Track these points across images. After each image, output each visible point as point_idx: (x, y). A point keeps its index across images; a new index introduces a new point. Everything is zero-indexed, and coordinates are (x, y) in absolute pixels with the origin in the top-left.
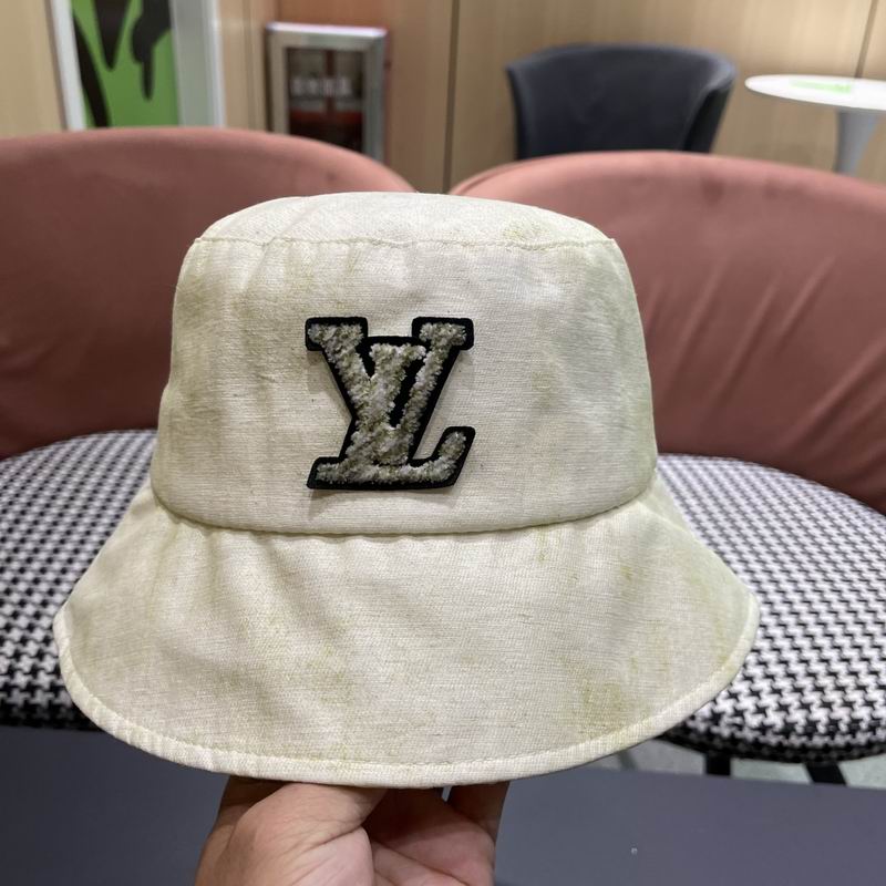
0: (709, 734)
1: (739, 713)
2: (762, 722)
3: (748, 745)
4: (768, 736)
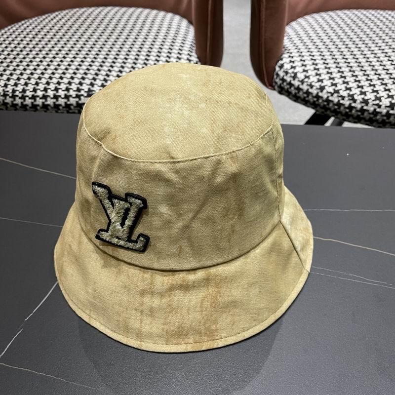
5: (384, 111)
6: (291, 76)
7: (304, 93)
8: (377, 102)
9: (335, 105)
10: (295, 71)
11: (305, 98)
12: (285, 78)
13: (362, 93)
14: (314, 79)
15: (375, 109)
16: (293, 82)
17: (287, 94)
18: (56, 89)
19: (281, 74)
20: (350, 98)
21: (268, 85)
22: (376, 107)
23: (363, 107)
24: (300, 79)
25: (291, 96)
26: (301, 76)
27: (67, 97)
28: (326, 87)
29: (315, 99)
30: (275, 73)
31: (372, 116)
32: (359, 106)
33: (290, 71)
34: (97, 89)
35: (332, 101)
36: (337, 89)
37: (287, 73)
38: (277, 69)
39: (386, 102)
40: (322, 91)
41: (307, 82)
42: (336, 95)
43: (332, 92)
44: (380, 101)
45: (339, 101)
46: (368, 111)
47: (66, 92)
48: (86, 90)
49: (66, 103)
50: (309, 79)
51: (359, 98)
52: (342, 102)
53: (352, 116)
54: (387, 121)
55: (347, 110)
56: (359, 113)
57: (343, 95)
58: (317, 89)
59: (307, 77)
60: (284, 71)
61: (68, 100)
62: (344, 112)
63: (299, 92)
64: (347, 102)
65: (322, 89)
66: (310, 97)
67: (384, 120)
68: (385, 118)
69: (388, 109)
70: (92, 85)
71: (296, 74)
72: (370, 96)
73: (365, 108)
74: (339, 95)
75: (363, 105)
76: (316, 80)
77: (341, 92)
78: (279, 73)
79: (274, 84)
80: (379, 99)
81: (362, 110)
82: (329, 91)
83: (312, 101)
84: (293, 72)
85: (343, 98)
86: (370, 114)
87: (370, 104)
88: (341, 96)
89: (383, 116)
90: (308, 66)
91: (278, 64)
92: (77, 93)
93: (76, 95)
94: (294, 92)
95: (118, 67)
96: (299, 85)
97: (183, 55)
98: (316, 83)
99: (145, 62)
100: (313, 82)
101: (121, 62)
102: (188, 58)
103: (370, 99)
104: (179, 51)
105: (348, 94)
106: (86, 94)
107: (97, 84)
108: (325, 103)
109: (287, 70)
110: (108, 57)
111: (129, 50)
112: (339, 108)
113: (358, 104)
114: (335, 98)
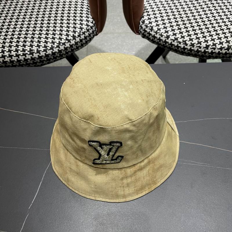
0: (205, 52)
1: (214, 45)
2: (221, 47)
3: (216, 54)
4: (223, 51)
5: (203, 50)
6: (149, 29)
7: (158, 39)
8: (199, 45)
10: (152, 25)
11: (158, 42)
12: (146, 29)
13: (191, 40)
14: (163, 31)
15: (198, 49)
16: (151, 32)
17: (148, 39)
18: (10, 51)
19: (144, 27)
20: (184, 43)
21: (136, 32)
22: (198, 48)
23: (191, 48)
24: (155, 31)
25: (150, 40)
26: (155, 29)
27: (17, 56)
28: (170, 36)
30: (140, 26)
31: (196, 53)
32: (189, 48)
33: (149, 25)
34: (35, 49)
35: (174, 45)
36: (176, 37)
37: (147, 26)
38: (141, 23)
39: (204, 45)
40: (168, 39)
41: (159, 33)
42: (176, 41)
43: (174, 39)
44: (201, 44)
45: (178, 45)
46: (194, 50)
47: (16, 53)
48: (29, 50)
49: (17, 59)
50: (160, 31)
51: (189, 43)
52: (179, 45)
53: (185, 53)
54: (204, 55)
55: (183, 50)
56: (189, 52)
57: (180, 41)
58: (165, 37)
59: (159, 29)
60: (145, 25)
61: (19, 58)
62: (181, 51)
63: (155, 39)
64: (182, 45)
65: (168, 37)
67: (202, 55)
68: (203, 54)
69: (205, 49)
70: (31, 46)
71: (152, 27)
72: (195, 41)
73: (192, 48)
74: (178, 41)
75: (191, 47)
76: (164, 32)
77: (178, 39)
78: (142, 26)
79: (140, 32)
80: (199, 43)
81: (191, 50)
82: (172, 39)
83: (162, 44)
84: (150, 26)
85: (180, 43)
86: (195, 52)
87: (195, 46)
88: (179, 42)
89: (202, 53)
90: (159, 21)
91: (141, 20)
92: (23, 52)
93: (23, 54)
94: (151, 38)
95: (45, 31)
96: (154, 35)
97: (83, 17)
98: (164, 33)
99: (61, 25)
100: (163, 33)
101: (46, 26)
102: (87, 19)
103: (195, 43)
104: (81, 14)
105: (183, 40)
106: (29, 53)
107: (34, 45)
108: (170, 46)
109: (147, 25)
110: (37, 23)
111: (49, 16)
112: (178, 49)
113: (188, 47)
114: (175, 43)
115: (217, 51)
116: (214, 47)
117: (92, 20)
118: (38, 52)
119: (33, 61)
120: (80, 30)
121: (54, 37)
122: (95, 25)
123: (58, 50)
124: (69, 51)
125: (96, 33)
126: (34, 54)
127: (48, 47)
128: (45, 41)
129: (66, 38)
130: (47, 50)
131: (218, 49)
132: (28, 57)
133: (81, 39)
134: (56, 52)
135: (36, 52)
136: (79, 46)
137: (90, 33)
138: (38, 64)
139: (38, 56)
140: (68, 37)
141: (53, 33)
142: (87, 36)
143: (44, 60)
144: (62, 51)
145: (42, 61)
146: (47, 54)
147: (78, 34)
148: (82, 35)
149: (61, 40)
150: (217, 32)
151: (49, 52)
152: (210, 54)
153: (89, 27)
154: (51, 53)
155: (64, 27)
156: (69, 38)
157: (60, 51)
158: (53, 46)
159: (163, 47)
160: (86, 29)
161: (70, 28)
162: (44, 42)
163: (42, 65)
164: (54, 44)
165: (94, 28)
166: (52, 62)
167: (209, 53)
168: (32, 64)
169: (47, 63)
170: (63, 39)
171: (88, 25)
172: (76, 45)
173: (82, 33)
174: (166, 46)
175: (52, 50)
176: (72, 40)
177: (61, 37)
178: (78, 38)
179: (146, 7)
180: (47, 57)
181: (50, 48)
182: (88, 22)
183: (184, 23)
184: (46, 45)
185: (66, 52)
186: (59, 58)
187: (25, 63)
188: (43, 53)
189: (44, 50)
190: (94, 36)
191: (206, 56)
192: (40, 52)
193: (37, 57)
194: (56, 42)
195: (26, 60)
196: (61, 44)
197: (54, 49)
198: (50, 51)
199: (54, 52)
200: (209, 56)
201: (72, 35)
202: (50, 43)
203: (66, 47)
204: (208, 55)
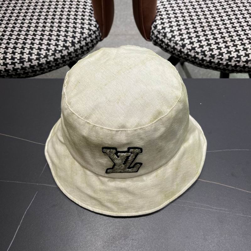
0: (227, 65)
1: (239, 57)
2: (247, 59)
3: (241, 68)
4: (249, 64)
5: (225, 63)
6: (162, 35)
7: (172, 48)
8: (220, 56)
9: (192, 58)
10: (165, 31)
11: (172, 51)
12: (158, 36)
13: (211, 50)
14: (178, 38)
15: (219, 62)
16: (163, 40)
17: (160, 46)
19: (156, 33)
20: (202, 53)
21: (146, 38)
22: (219, 60)
23: (211, 60)
24: (169, 38)
25: (163, 49)
26: (169, 35)
27: (5, 64)
28: (187, 45)
29: (179, 53)
30: (151, 31)
31: (217, 66)
33: (162, 31)
34: (26, 57)
35: (191, 55)
36: (193, 46)
37: (159, 32)
38: (153, 28)
39: (226, 56)
40: (183, 48)
41: (173, 40)
42: (193, 51)
43: (191, 48)
44: (222, 56)
45: (195, 55)
46: (214, 62)
47: (4, 61)
48: (18, 58)
49: (5, 69)
50: (175, 38)
51: (208, 54)
52: (197, 56)
53: (204, 65)
55: (201, 62)
56: (208, 64)
57: (198, 51)
58: (180, 46)
59: (173, 36)
60: (157, 31)
61: (7, 67)
62: (198, 62)
63: (168, 47)
64: (200, 56)
65: (184, 46)
66: (176, 51)
67: (224, 68)
68: (225, 67)
69: (227, 61)
70: (22, 53)
71: (165, 34)
72: (216, 52)
73: (212, 60)
74: (195, 51)
75: (211, 58)
76: (179, 39)
77: (196, 48)
78: (154, 31)
79: (151, 38)
80: (221, 54)
81: (210, 62)
82: (188, 48)
83: (177, 54)
85: (198, 53)
86: (215, 64)
87: (216, 58)
89: (224, 66)
90: (174, 27)
91: (153, 25)
92: (12, 61)
93: (12, 62)
94: (164, 47)
95: (39, 35)
96: (168, 43)
97: (85, 20)
98: (179, 41)
99: (58, 29)
100: (177, 40)
101: (41, 30)
102: (89, 22)
103: (216, 54)
104: (82, 17)
105: (201, 50)
106: (18, 62)
107: (25, 53)
108: (186, 56)
109: (160, 30)
110: (31, 25)
111: (45, 18)
112: (195, 60)
113: (207, 58)
114: (192, 53)
115: (241, 64)
116: (238, 59)
117: (96, 23)
118: (30, 60)
119: (24, 70)
120: (81, 35)
121: (50, 43)
122: (99, 29)
123: (54, 58)
124: (67, 60)
125: (100, 38)
126: (25, 63)
127: (41, 55)
128: (39, 47)
129: (64, 44)
130: (41, 59)
131: (243, 62)
132: (18, 66)
133: (81, 45)
134: (51, 61)
135: (27, 60)
136: (79, 54)
137: (92, 39)
138: (30, 74)
139: (30, 65)
140: (66, 43)
141: (49, 38)
142: (88, 43)
143: (37, 70)
144: (59, 60)
145: (35, 71)
146: (40, 63)
147: (78, 40)
148: (83, 41)
149: (58, 47)
150: (243, 41)
151: (43, 61)
152: (234, 68)
153: (92, 32)
154: (45, 62)
155: (61, 32)
156: (67, 45)
157: (56, 60)
158: (48, 53)
159: (178, 57)
160: (88, 34)
161: (69, 32)
162: (37, 48)
163: (35, 76)
164: (49, 52)
165: (97, 33)
166: (47, 72)
167: (232, 67)
168: (23, 74)
169: (40, 73)
170: (59, 46)
171: (90, 30)
172: (76, 53)
173: (82, 39)
174: (182, 57)
175: (46, 59)
176: (71, 47)
177: (58, 43)
178: (78, 45)
179: (159, 9)
180: (40, 67)
181: (44, 56)
182: (91, 26)
183: (204, 29)
184: (40, 52)
185: (63, 61)
186: (55, 68)
187: (14, 73)
188: (35, 61)
189: (36, 58)
190: (97, 42)
191: (228, 70)
192: (32, 60)
193: (28, 66)
194: (51, 49)
195: (15, 70)
196: (58, 52)
197: (49, 58)
198: (43, 59)
199: (48, 60)
200: (233, 69)
201: (71, 41)
202: (44, 50)
203: (63, 55)
204: (231, 69)
